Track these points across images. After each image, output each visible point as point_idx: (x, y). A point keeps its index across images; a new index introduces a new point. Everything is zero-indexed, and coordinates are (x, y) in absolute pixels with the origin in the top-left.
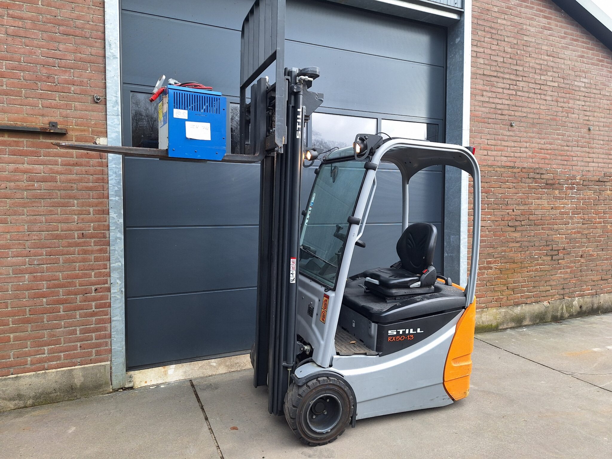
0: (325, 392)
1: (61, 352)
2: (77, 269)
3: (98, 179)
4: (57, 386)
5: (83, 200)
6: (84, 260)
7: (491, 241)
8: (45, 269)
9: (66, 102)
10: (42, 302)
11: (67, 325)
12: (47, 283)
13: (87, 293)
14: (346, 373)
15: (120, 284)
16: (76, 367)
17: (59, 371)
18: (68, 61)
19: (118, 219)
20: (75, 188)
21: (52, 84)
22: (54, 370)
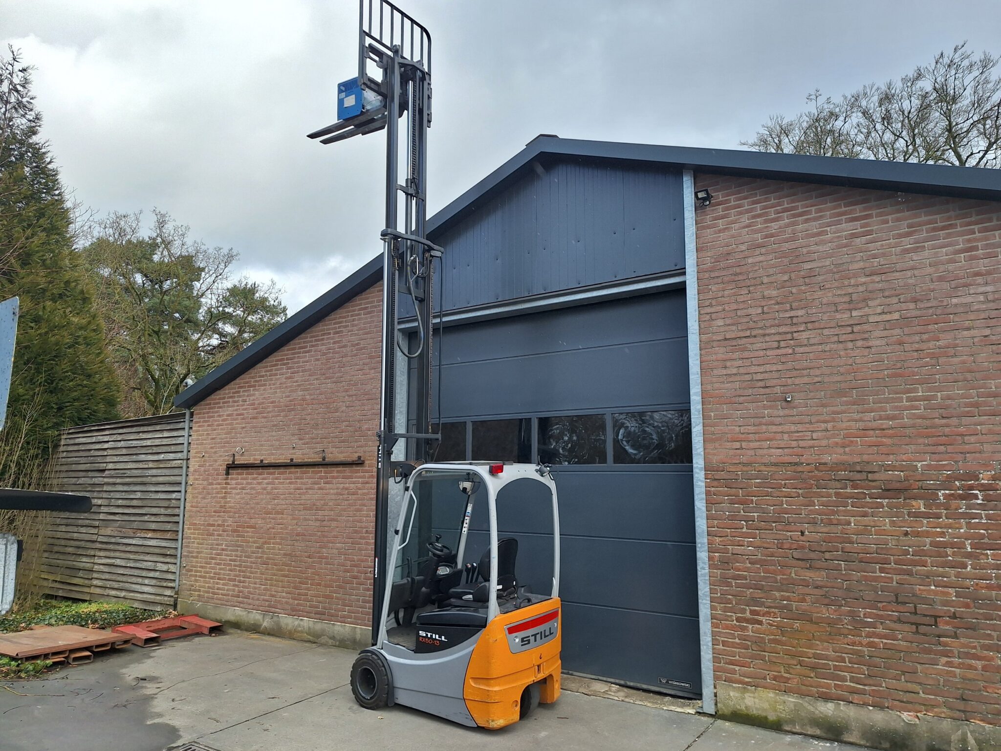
1: (353, 613)
8: (350, 553)
10: (347, 575)
12: (350, 563)
16: (358, 626)
21: (361, 432)
22: (349, 625)
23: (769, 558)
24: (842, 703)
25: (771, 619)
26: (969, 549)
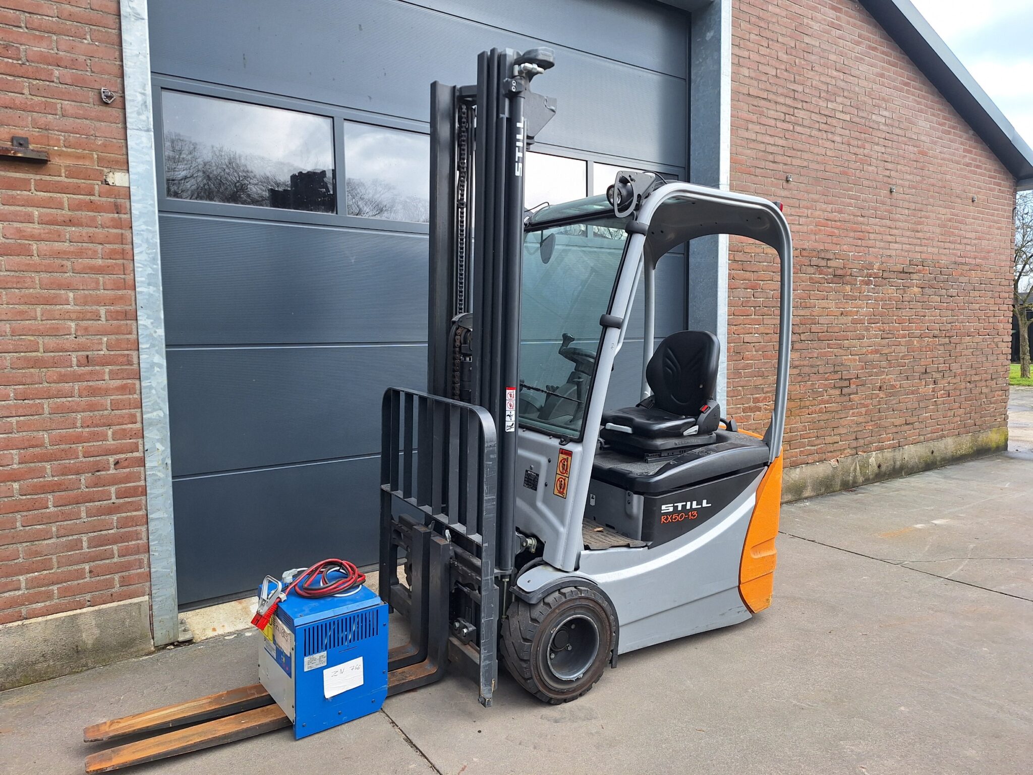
0: (573, 612)
1: (53, 584)
2: (79, 425)
3: (114, 252)
4: (48, 649)
5: (86, 292)
6: (91, 408)
7: (759, 367)
8: (15, 426)
9: (43, 99)
10: (11, 489)
11: (62, 532)
12: (20, 454)
13: (100, 469)
14: (601, 579)
15: (163, 451)
16: (84, 610)
17: (51, 620)
18: (45, 17)
19: (155, 328)
20: (70, 267)
21: (15, 62)
22: (40, 619)
23: (768, 344)
24: (803, 465)
25: (767, 403)
26: (866, 324)
